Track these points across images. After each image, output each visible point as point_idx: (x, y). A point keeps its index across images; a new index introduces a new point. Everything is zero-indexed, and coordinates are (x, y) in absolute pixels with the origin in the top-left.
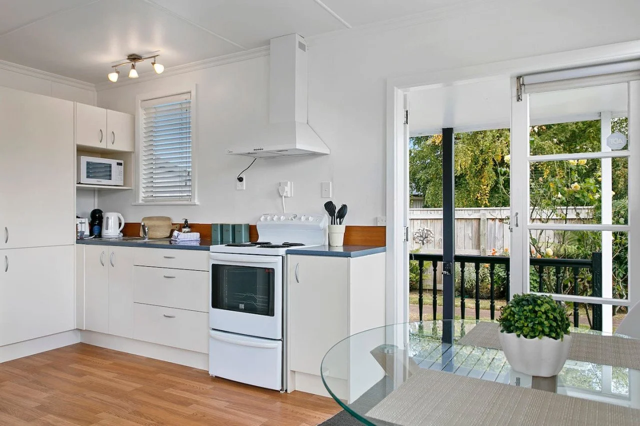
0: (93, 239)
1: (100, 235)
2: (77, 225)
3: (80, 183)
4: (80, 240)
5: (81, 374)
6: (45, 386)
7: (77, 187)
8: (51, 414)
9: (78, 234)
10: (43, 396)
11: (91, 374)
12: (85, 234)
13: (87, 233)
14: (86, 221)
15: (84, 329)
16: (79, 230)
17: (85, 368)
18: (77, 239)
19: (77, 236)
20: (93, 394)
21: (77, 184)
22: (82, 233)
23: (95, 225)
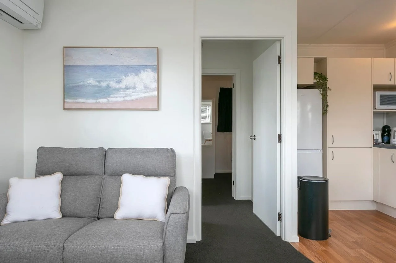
0: (384, 145)
1: (389, 142)
2: (374, 135)
3: (375, 109)
4: (376, 144)
5: (380, 231)
6: (357, 231)
7: (374, 111)
8: (362, 249)
9: (375, 141)
10: (356, 236)
11: (387, 233)
12: (379, 141)
13: (380, 140)
14: (380, 133)
15: (379, 202)
16: (375, 139)
17: (383, 228)
18: (374, 144)
19: (374, 142)
20: (390, 246)
21: (374, 109)
22: (377, 140)
23: (385, 136)
